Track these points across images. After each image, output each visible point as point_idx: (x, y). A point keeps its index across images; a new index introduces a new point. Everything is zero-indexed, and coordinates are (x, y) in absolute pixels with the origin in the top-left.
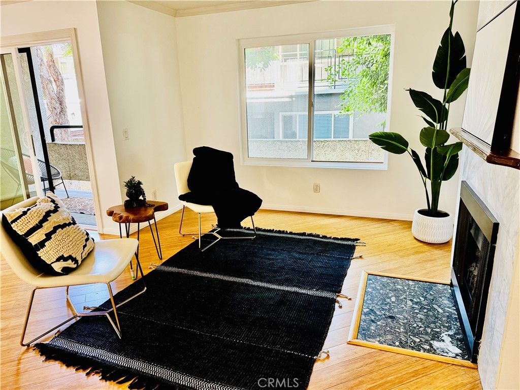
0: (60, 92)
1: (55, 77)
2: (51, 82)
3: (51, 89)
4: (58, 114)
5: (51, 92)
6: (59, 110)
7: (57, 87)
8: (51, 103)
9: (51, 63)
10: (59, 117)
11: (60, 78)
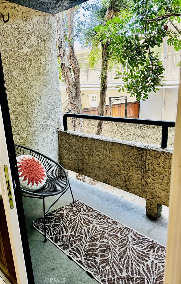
0: (76, 79)
1: (73, 66)
2: (70, 69)
3: (70, 76)
4: (74, 97)
5: (70, 79)
6: (74, 94)
7: (75, 74)
8: (69, 88)
9: (71, 54)
10: (74, 100)
11: (77, 66)
